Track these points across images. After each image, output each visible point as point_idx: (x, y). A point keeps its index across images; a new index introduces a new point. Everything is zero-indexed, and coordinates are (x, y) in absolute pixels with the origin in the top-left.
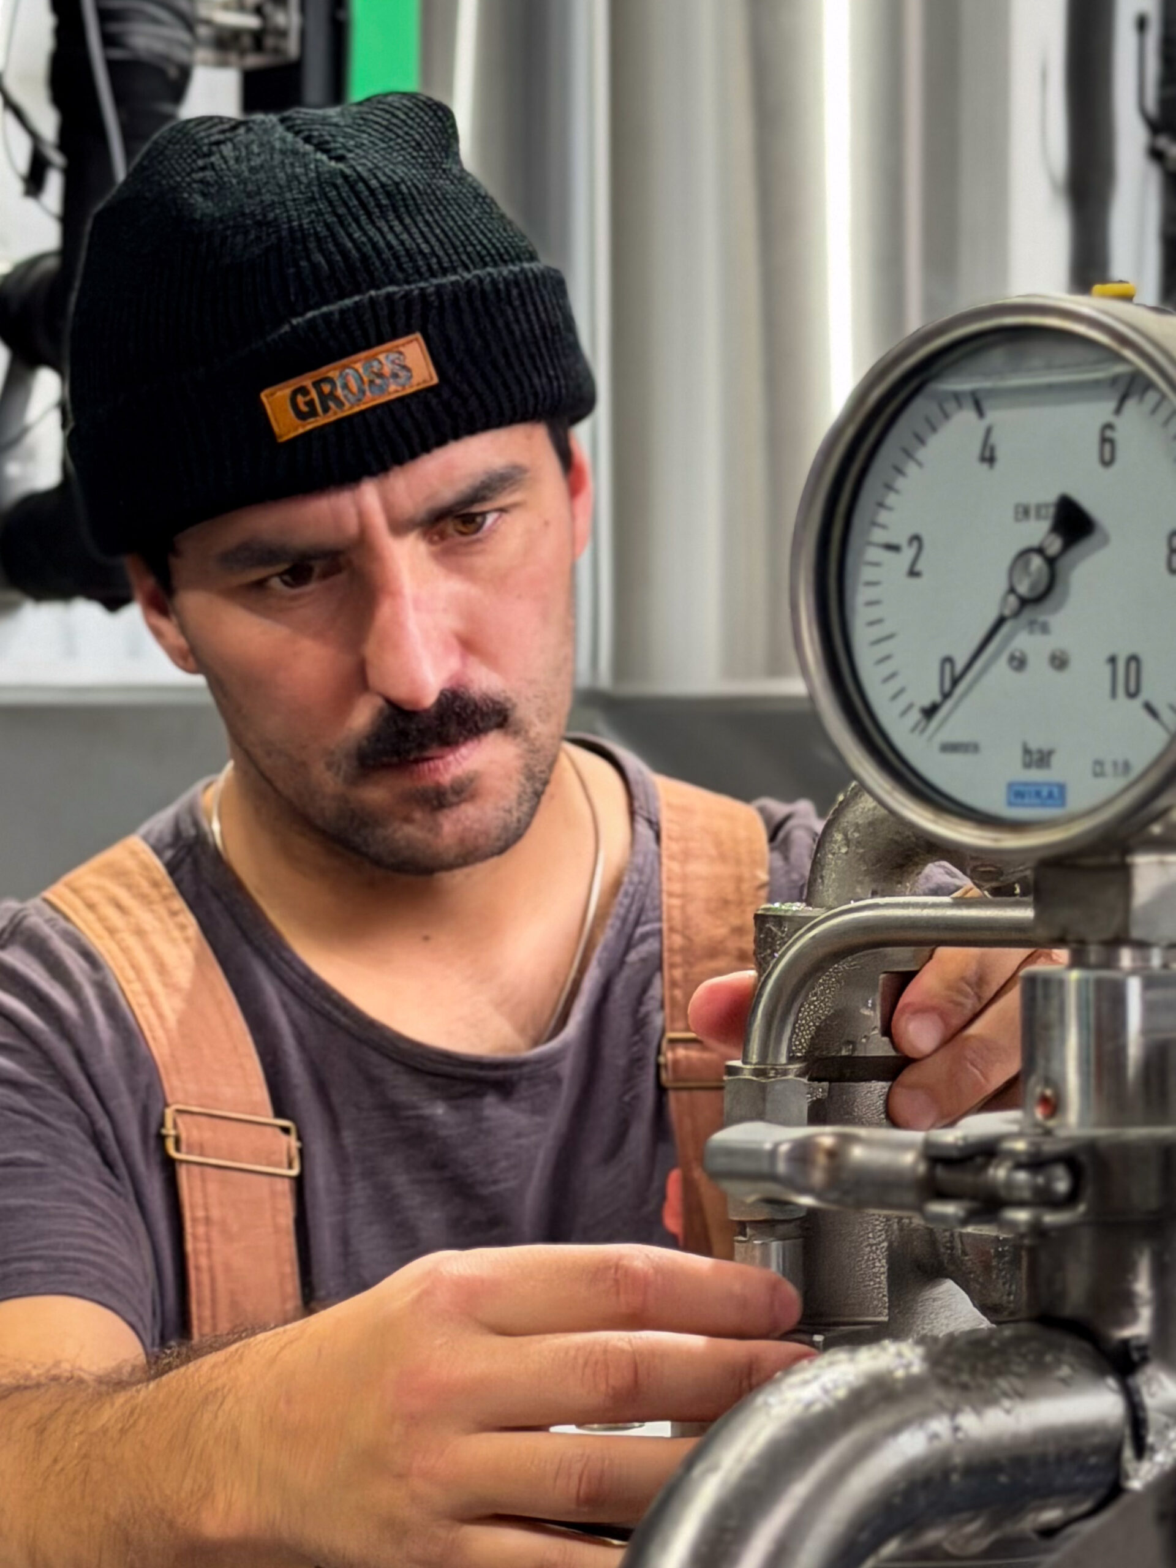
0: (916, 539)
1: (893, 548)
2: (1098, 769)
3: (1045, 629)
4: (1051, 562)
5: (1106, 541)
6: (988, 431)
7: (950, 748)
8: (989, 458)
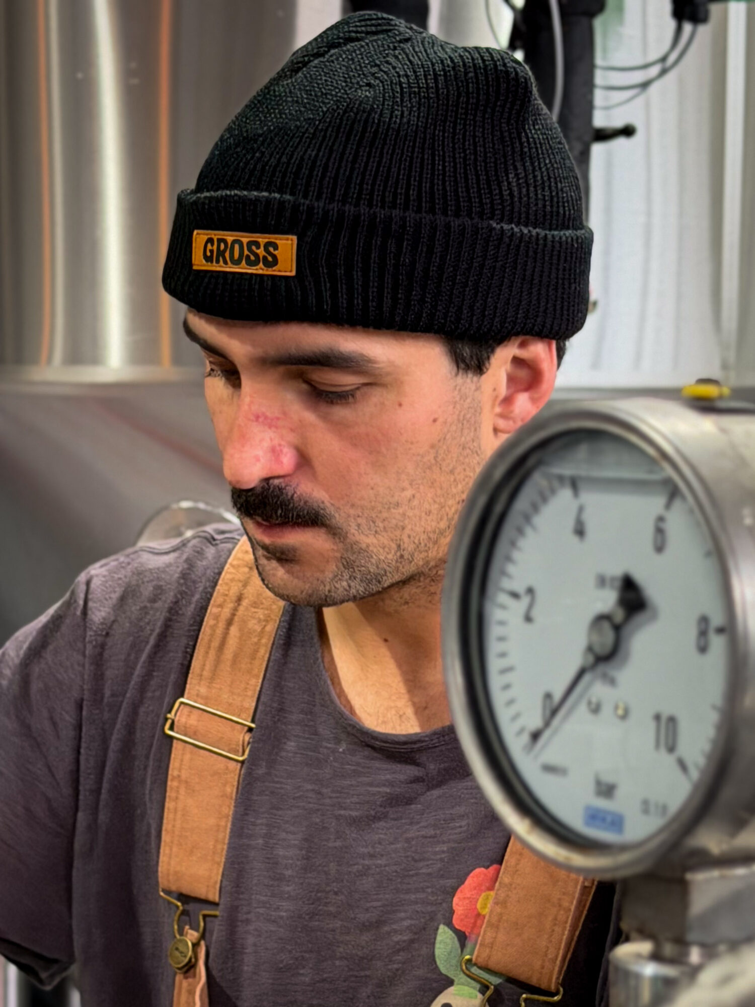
0: (530, 591)
1: (515, 595)
2: (646, 808)
3: (612, 682)
4: (617, 629)
5: (654, 616)
6: (581, 509)
7: (549, 769)
8: (580, 531)
